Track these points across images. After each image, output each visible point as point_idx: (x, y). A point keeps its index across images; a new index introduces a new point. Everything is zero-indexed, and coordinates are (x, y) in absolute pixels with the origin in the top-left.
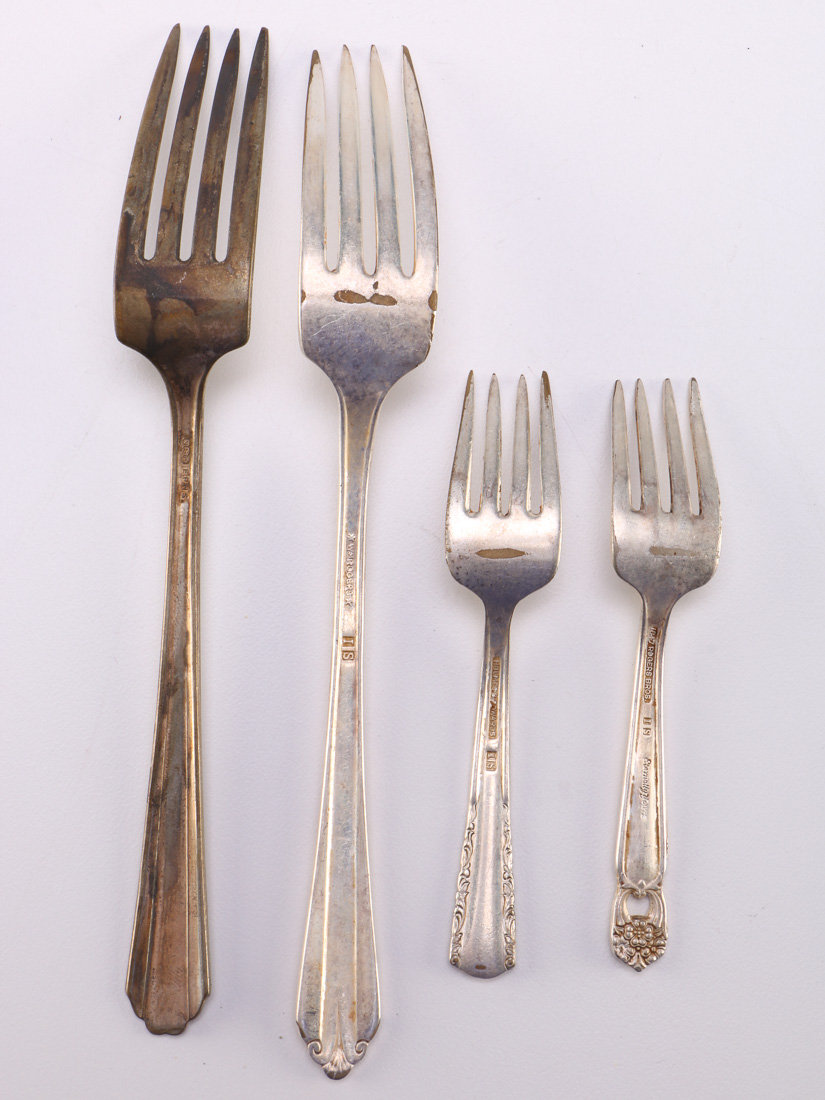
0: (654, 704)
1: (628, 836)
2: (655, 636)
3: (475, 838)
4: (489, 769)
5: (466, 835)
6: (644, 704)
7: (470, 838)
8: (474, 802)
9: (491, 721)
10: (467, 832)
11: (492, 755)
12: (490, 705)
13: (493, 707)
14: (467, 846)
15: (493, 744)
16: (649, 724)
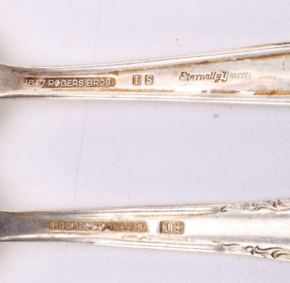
0: (116, 73)
1: (273, 93)
2: (35, 79)
3: (263, 246)
4: (182, 231)
5: (260, 255)
6: (117, 86)
7: (263, 252)
8: (220, 249)
9: (125, 229)
10: (255, 255)
11: (164, 227)
12: (107, 230)
13: (109, 228)
14: (272, 255)
15: (153, 226)
16: (139, 77)
